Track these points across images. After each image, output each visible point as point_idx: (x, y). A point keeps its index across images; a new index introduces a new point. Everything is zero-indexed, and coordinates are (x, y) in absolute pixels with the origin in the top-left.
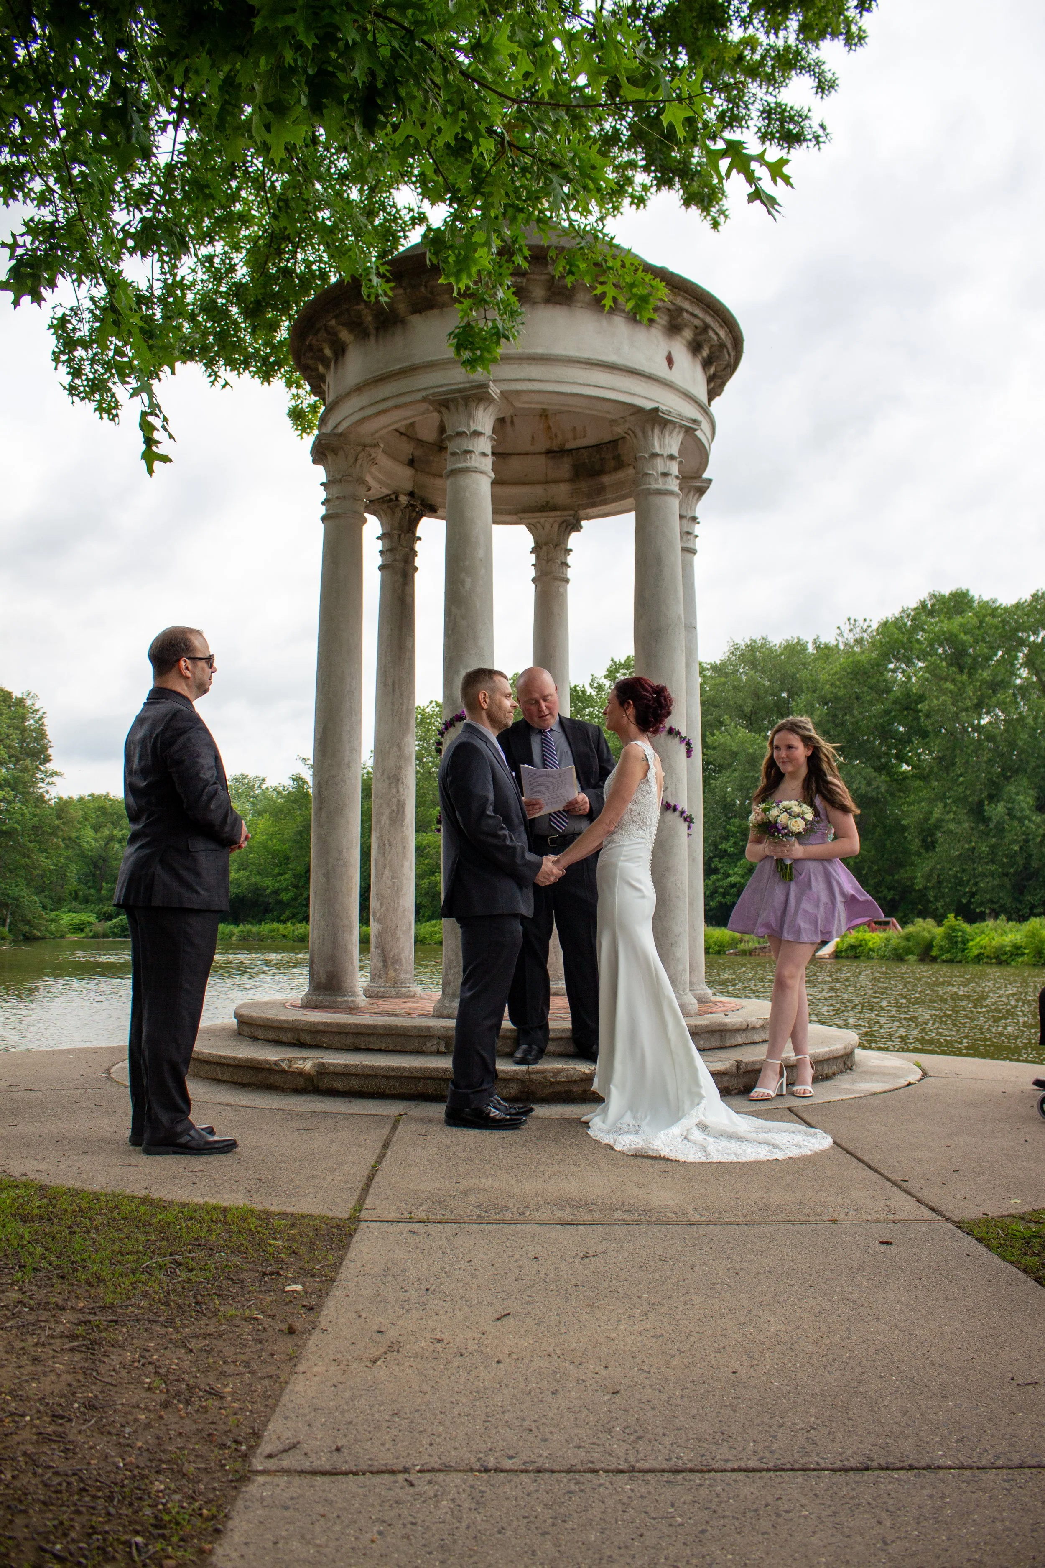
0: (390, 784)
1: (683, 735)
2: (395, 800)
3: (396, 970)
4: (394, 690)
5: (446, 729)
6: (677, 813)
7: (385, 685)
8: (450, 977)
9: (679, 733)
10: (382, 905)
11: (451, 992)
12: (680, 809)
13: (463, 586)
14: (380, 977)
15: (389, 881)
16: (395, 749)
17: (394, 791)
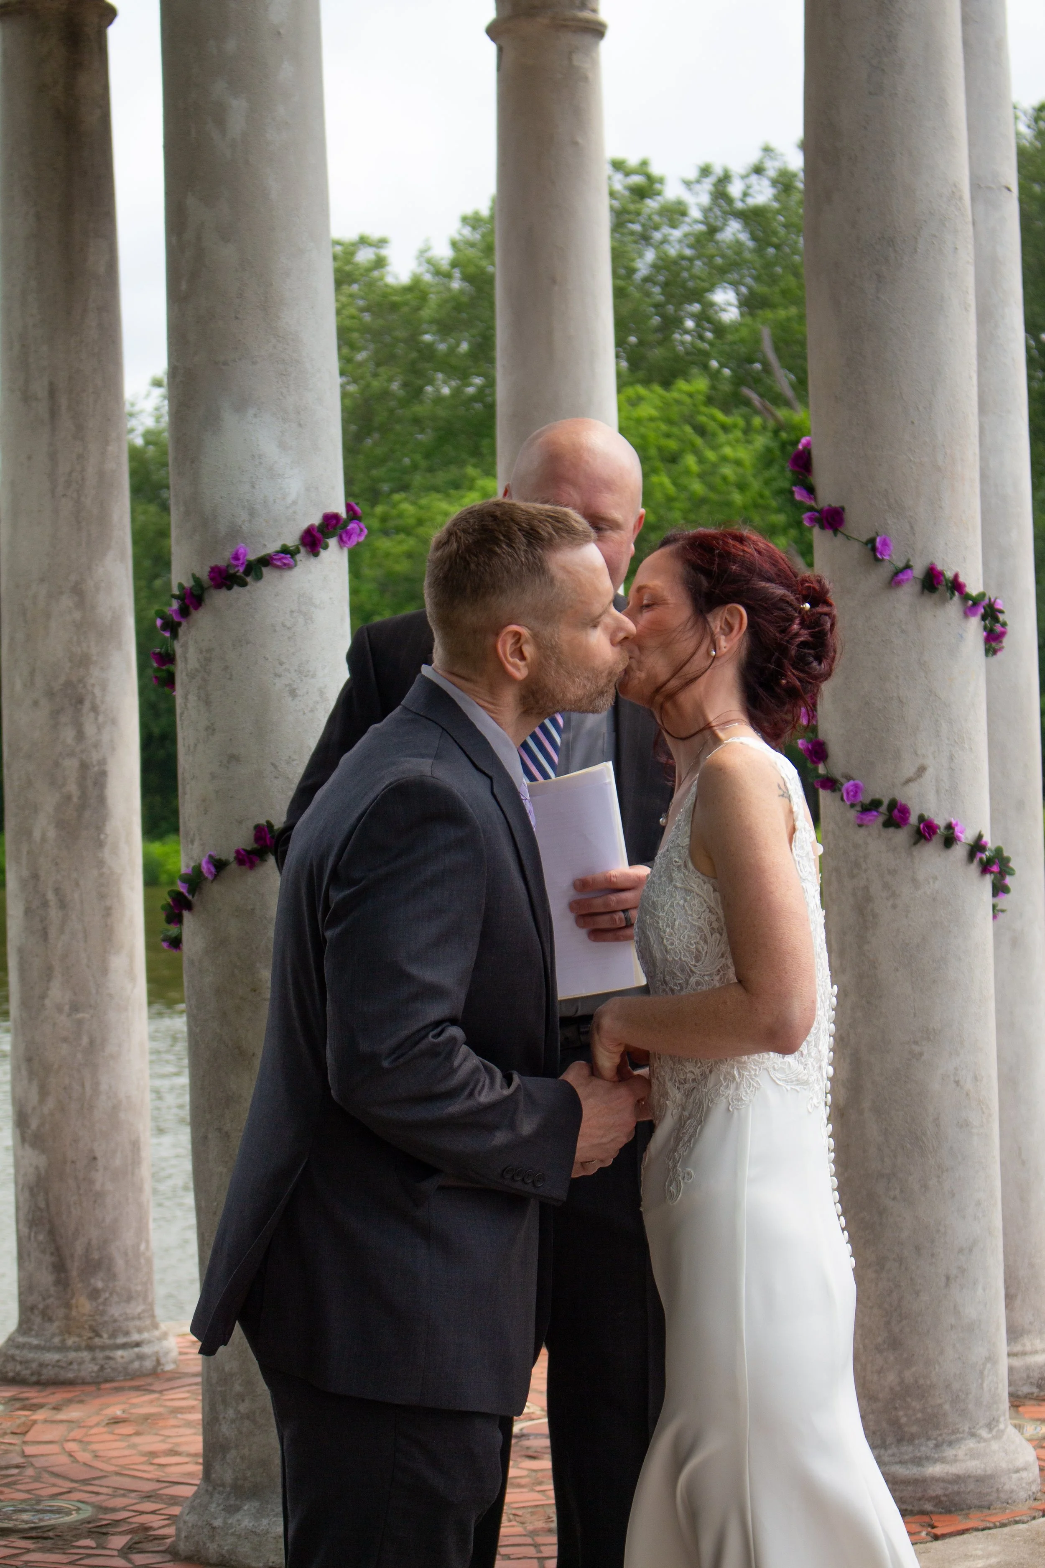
0: (56, 714)
1: (974, 587)
2: (71, 765)
3: (94, 1294)
4: (54, 413)
5: (184, 612)
6: (959, 851)
7: (27, 398)
8: (226, 1430)
9: (956, 586)
10: (44, 1093)
11: (229, 1477)
12: (967, 836)
13: (221, 123)
14: (47, 1317)
15: (63, 1020)
16: (67, 601)
17: (68, 734)
